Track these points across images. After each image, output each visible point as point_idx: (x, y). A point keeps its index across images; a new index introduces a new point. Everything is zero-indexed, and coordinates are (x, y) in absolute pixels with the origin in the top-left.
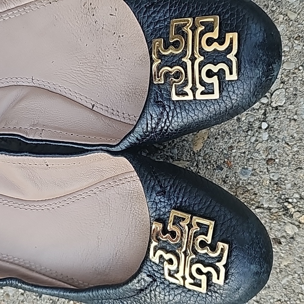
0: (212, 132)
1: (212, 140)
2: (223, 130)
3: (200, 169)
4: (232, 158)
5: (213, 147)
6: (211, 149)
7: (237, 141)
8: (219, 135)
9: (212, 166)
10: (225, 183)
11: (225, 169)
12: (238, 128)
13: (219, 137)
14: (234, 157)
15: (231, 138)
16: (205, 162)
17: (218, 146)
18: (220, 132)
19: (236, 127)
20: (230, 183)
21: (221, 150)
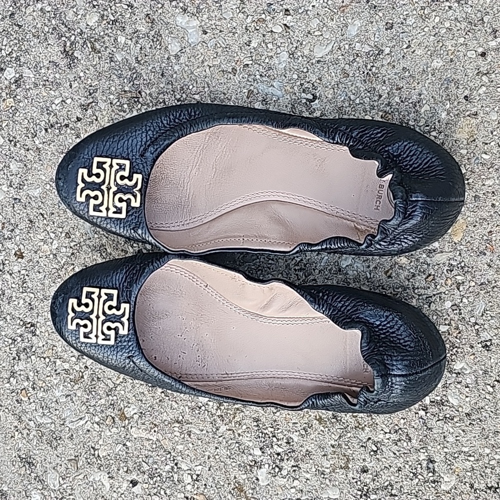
0: (469, 221)
1: (470, 228)
2: (480, 217)
3: (464, 258)
4: (494, 242)
5: (473, 235)
6: (471, 237)
7: (496, 225)
8: (477, 222)
9: (475, 253)
10: (491, 267)
11: (488, 254)
12: (494, 213)
13: (477, 224)
14: (495, 241)
15: (488, 224)
16: (468, 250)
17: (478, 233)
18: (478, 219)
19: (492, 213)
20: (496, 267)
21: (481, 236)
